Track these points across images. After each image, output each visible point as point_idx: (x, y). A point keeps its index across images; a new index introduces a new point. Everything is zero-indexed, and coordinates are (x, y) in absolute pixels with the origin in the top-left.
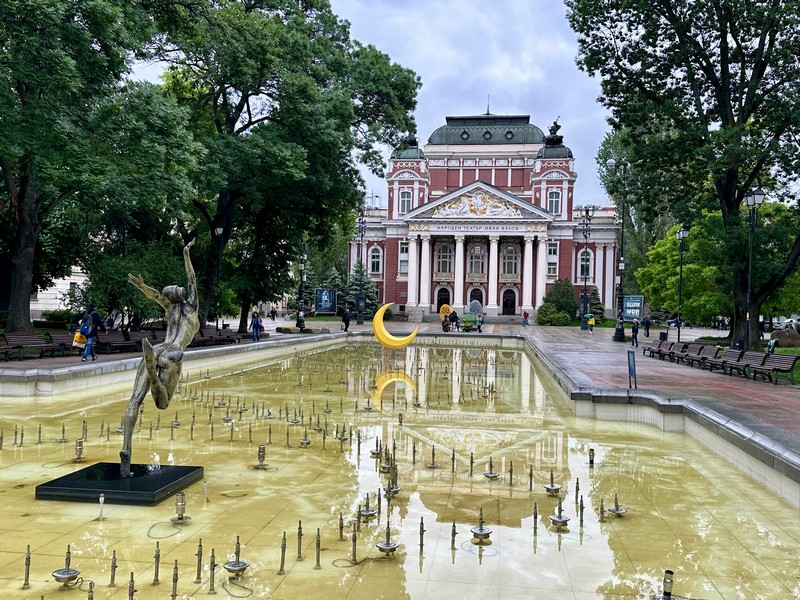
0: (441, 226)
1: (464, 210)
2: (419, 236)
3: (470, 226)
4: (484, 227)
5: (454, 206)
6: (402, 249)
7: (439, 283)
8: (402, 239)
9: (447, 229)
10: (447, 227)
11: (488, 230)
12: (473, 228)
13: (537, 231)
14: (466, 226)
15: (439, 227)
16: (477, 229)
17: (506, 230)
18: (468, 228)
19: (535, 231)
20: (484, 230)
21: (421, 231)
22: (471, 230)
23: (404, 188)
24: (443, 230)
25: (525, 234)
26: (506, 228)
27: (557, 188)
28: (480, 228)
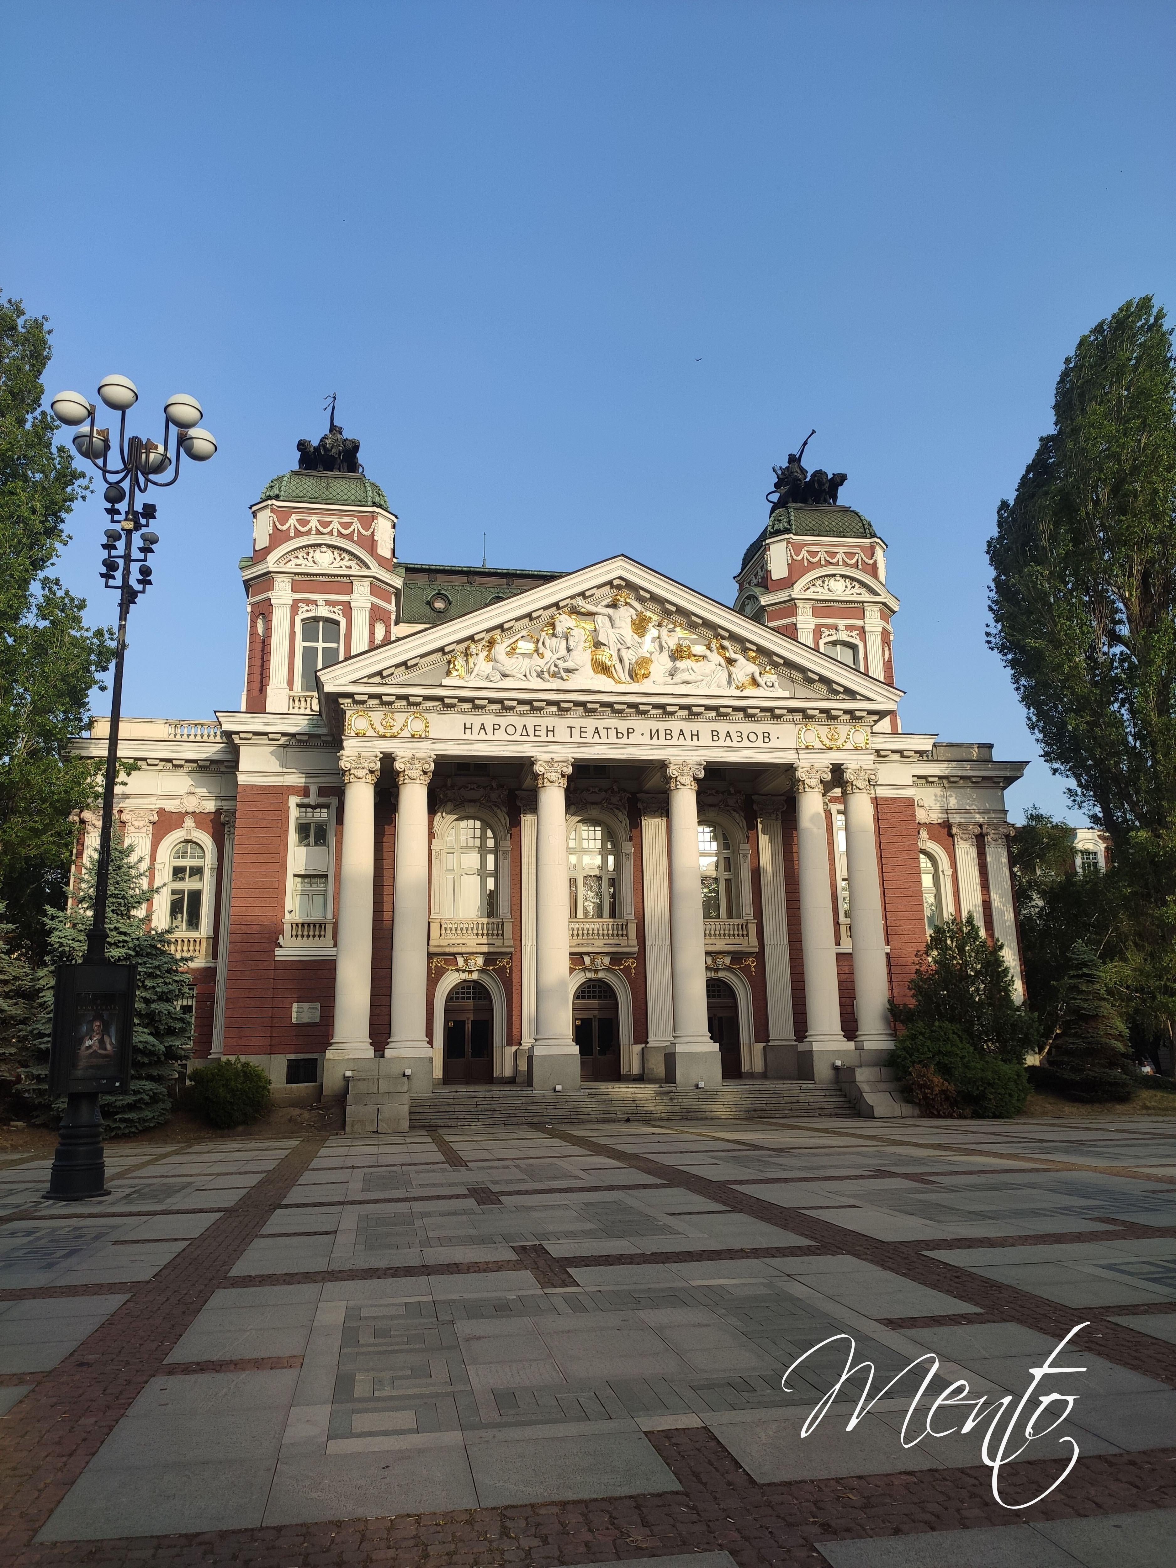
0: (477, 718)
2: (388, 759)
3: (590, 722)
4: (642, 726)
5: (526, 646)
6: (302, 829)
9: (500, 735)
10: (502, 728)
11: (662, 741)
12: (603, 733)
13: (838, 748)
14: (577, 723)
15: (468, 726)
16: (620, 735)
17: (728, 743)
18: (583, 730)
19: (831, 748)
20: (646, 740)
21: (395, 737)
22: (596, 739)
23: (314, 602)
24: (486, 737)
25: (796, 756)
26: (728, 734)
27: (849, 628)
28: (631, 731)
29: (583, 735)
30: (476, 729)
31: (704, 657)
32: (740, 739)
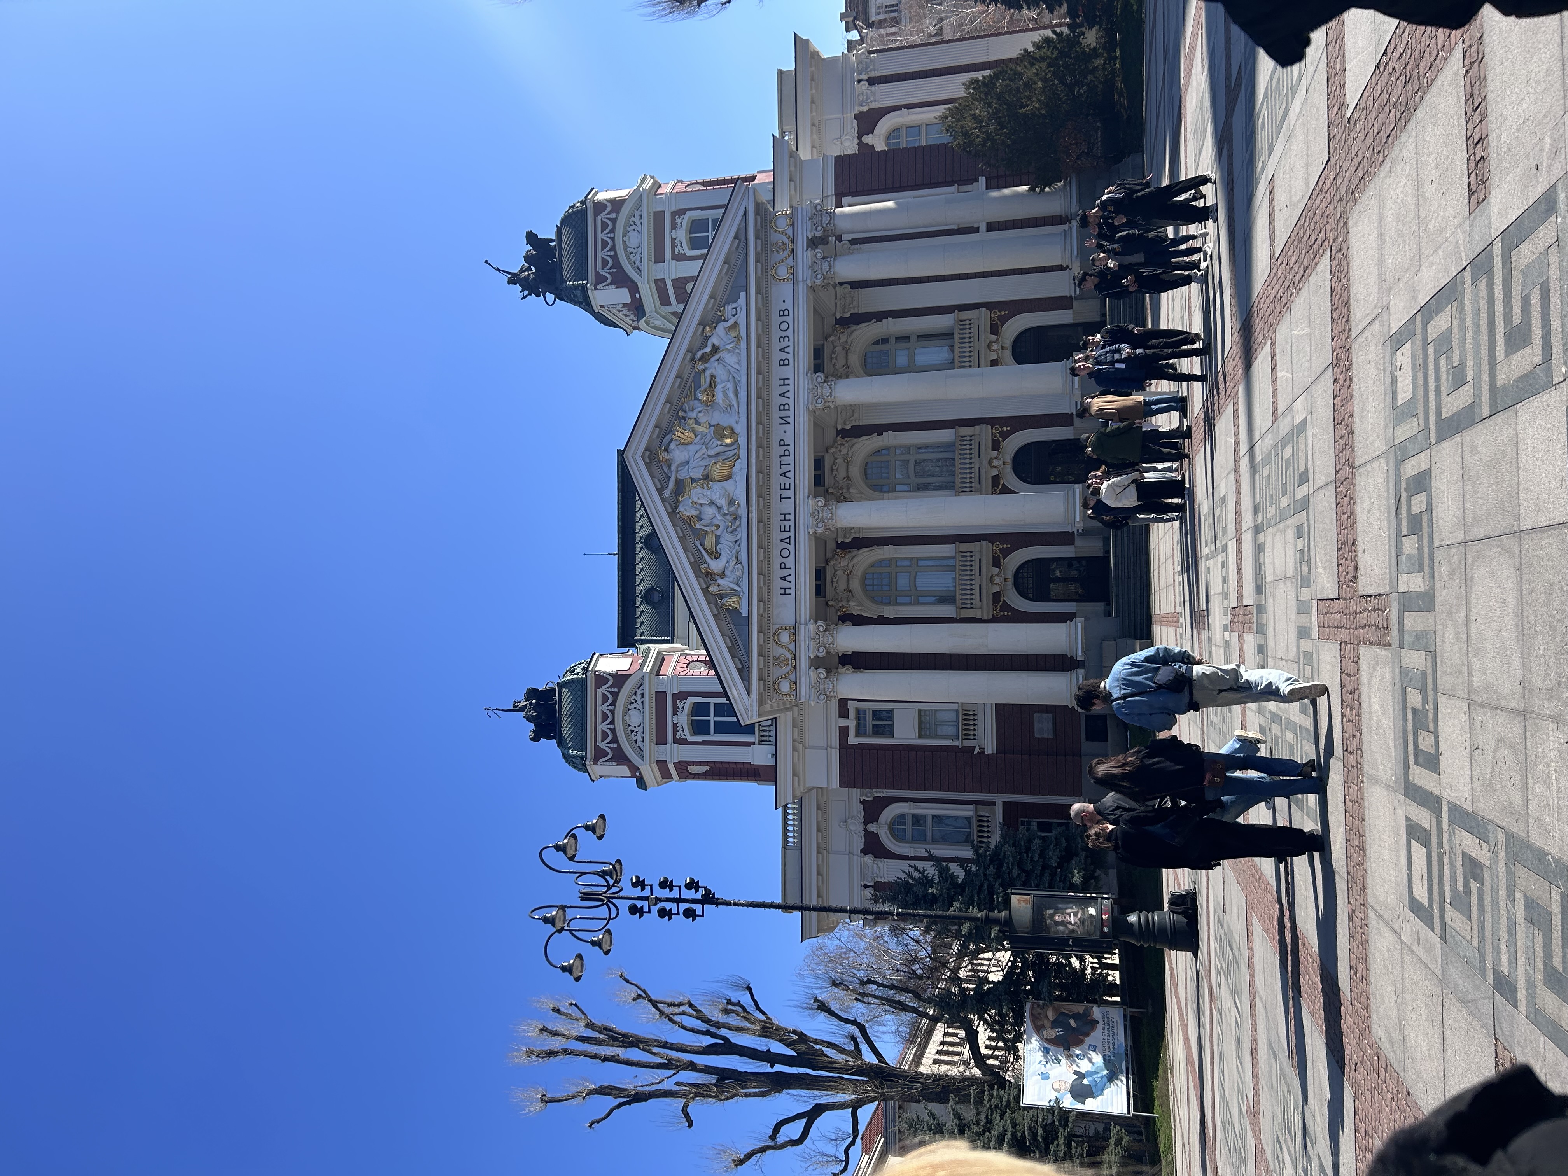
0: (778, 584)
1: (723, 503)
2: (816, 663)
3: (776, 480)
4: (778, 432)
5: (709, 542)
6: (878, 731)
7: (997, 597)
8: (844, 732)
9: (790, 562)
10: (784, 560)
11: (791, 413)
12: (785, 468)
13: (793, 242)
14: (776, 493)
15: (783, 591)
16: (787, 453)
17: (790, 350)
18: (783, 487)
19: (793, 250)
20: (789, 428)
21: (795, 655)
22: (791, 475)
23: (675, 725)
24: (793, 576)
25: (801, 285)
26: (782, 350)
27: (674, 227)
28: (782, 443)
29: (787, 487)
30: (786, 585)
31: (713, 377)
32: (787, 339)
